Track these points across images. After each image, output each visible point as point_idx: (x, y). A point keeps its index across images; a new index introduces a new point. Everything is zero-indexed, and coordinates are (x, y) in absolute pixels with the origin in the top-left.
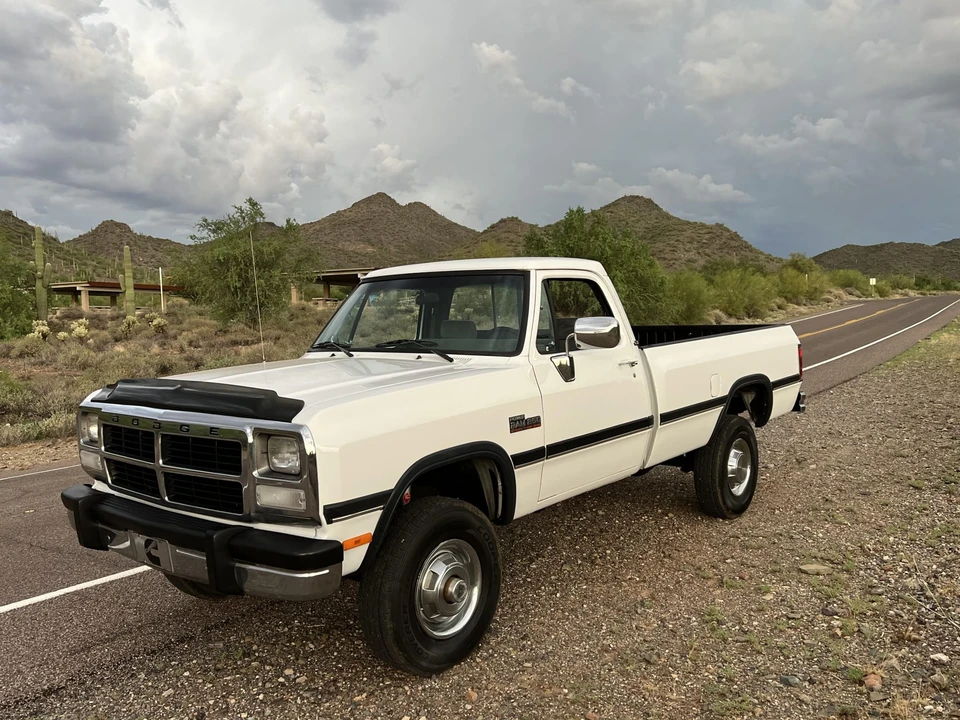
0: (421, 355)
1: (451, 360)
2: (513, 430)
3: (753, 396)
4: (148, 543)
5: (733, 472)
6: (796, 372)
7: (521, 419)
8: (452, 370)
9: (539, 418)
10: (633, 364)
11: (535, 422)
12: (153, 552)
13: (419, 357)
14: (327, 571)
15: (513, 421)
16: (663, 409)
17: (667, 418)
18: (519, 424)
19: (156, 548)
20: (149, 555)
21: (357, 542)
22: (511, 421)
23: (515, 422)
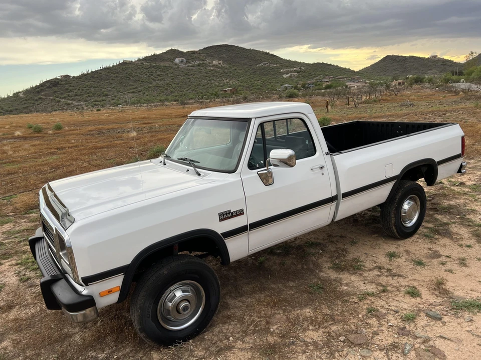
2: (221, 220)
5: (405, 213)
6: (459, 152)
7: (229, 212)
9: (242, 210)
10: (322, 168)
11: (240, 213)
21: (110, 292)
22: (220, 215)
23: (223, 215)
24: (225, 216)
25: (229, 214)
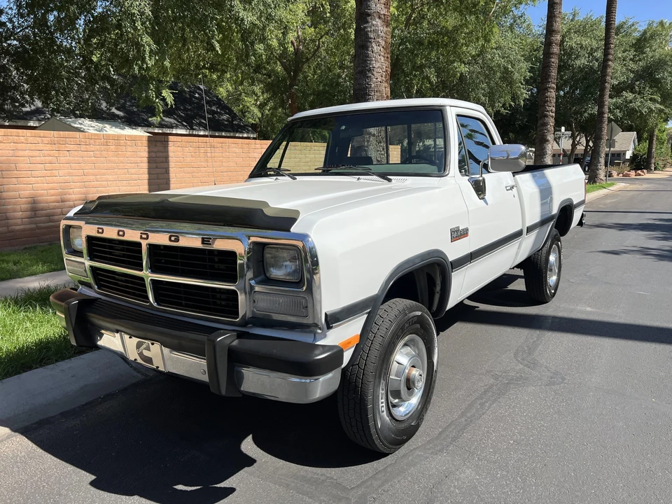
0: (361, 177)
1: (390, 180)
4: (139, 345)
8: (390, 189)
12: (146, 353)
13: (359, 179)
14: (331, 375)
15: (453, 231)
16: (528, 223)
17: (530, 229)
18: (458, 234)
19: (148, 349)
20: (141, 355)
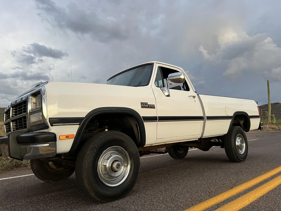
2: (142, 107)
3: (243, 122)
5: (238, 146)
6: (258, 114)
7: (146, 104)
9: (154, 105)
10: (194, 97)
11: (153, 107)
14: (48, 145)
16: (207, 115)
17: (209, 118)
21: (67, 137)
22: (142, 103)
23: (144, 104)
24: (144, 105)
25: (147, 104)
